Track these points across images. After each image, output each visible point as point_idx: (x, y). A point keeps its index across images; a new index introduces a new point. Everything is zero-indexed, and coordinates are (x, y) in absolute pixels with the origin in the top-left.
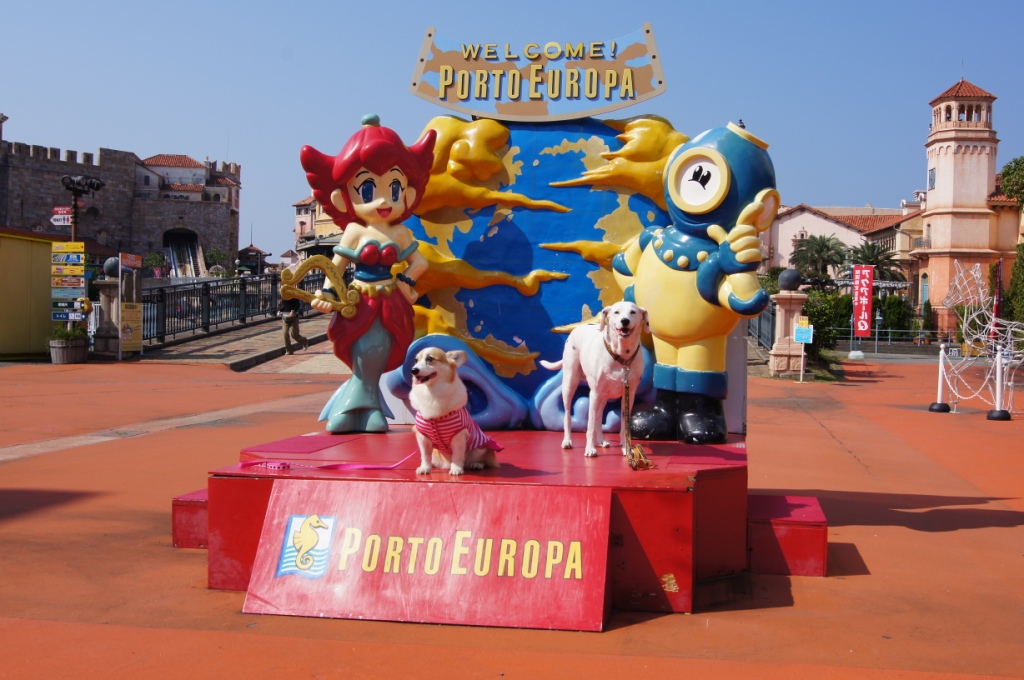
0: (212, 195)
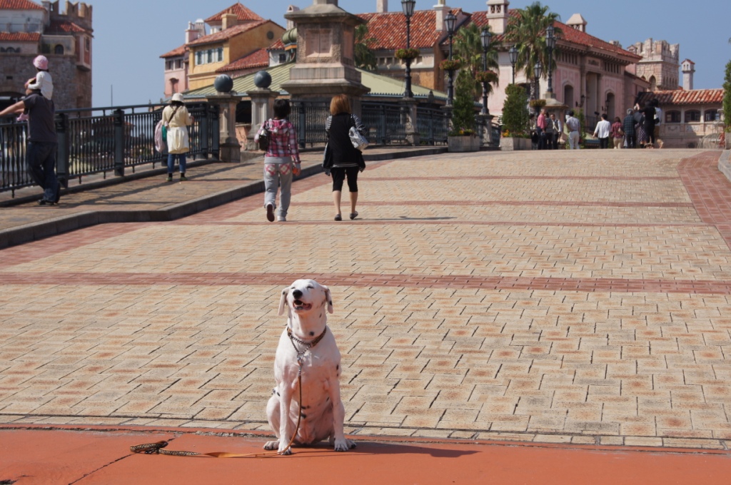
0: (53, 46)
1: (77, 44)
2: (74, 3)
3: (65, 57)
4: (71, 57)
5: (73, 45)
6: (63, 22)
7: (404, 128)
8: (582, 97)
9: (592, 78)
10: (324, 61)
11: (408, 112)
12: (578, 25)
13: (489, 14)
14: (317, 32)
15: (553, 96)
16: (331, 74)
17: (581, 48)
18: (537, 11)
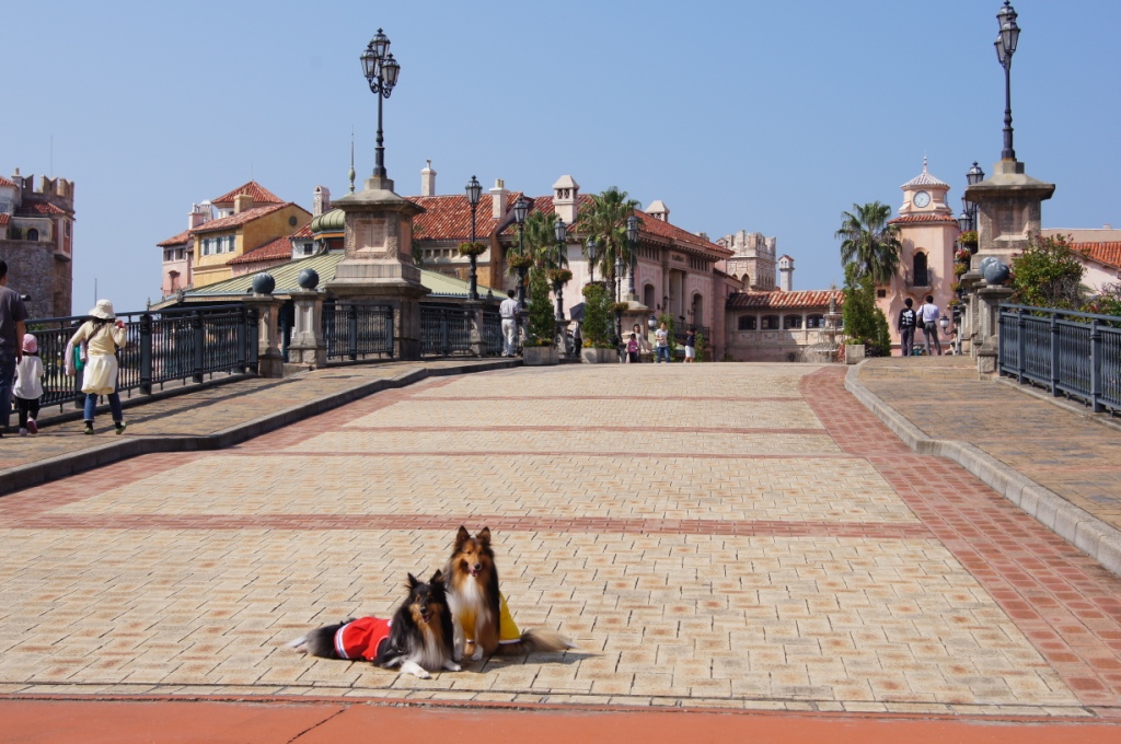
0: (25, 230)
1: (55, 228)
2: (52, 179)
3: (40, 244)
4: (48, 244)
5: (50, 230)
6: (37, 202)
7: (468, 336)
8: (665, 298)
9: (676, 275)
10: (378, 256)
11: (474, 317)
12: (659, 214)
13: (556, 200)
14: (369, 223)
15: (636, 298)
16: (386, 272)
17: (663, 241)
18: (614, 197)
